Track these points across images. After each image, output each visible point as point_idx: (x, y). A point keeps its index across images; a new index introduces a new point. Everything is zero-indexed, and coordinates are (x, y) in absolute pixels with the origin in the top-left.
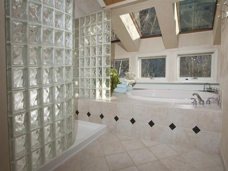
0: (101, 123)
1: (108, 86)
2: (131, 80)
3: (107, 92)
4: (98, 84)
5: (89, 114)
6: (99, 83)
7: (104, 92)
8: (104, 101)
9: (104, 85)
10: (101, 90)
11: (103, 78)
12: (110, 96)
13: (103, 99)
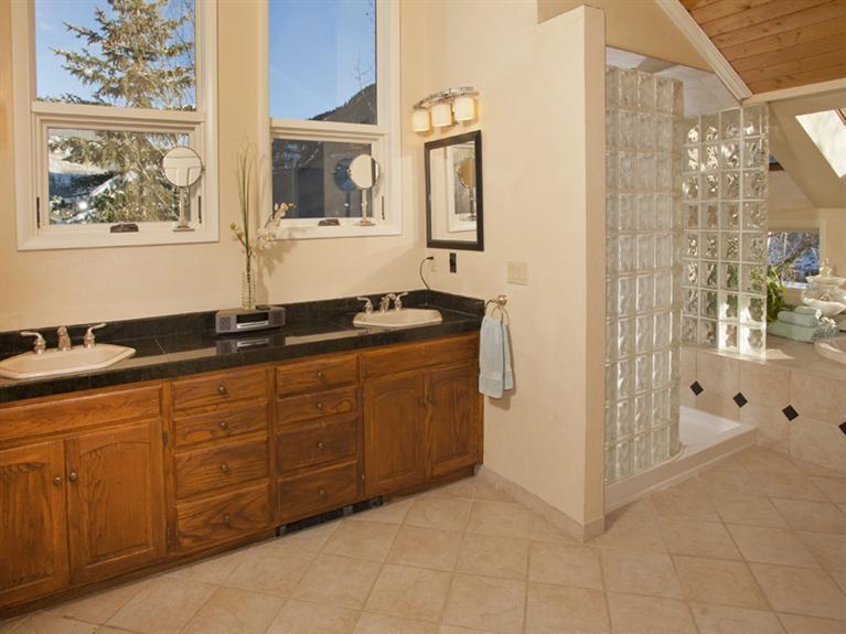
0: (737, 418)
1: (757, 317)
2: (832, 303)
3: (756, 333)
4: (723, 308)
5: (697, 388)
6: (726, 307)
7: (744, 333)
8: (746, 359)
9: (745, 314)
10: (736, 328)
11: (741, 295)
12: (764, 345)
13: (741, 352)
